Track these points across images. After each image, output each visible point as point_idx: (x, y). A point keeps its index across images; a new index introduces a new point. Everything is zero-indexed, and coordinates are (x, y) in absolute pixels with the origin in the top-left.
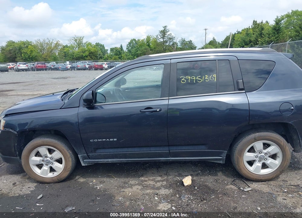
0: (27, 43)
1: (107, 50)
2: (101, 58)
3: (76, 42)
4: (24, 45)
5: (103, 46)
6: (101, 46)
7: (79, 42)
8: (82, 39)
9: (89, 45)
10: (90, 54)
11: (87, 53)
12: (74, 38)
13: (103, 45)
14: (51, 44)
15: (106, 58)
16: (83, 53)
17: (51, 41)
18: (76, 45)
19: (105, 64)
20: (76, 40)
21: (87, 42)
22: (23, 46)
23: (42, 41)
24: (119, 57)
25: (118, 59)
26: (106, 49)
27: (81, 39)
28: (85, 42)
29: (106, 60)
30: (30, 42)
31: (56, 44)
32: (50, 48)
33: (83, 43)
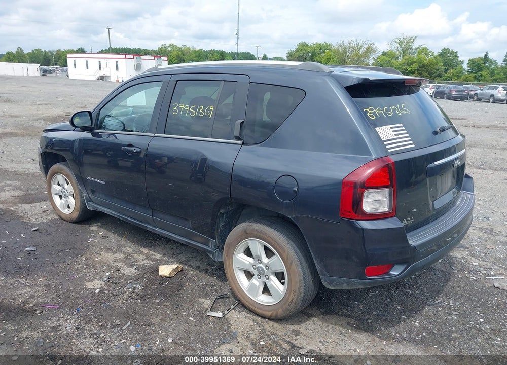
0: (324, 46)
1: (462, 62)
2: (439, 76)
3: (401, 46)
4: (321, 49)
5: (455, 55)
6: (451, 54)
7: (406, 45)
8: (413, 41)
9: (422, 52)
10: (421, 68)
11: (415, 66)
12: (399, 39)
13: (456, 52)
14: (360, 49)
15: (449, 77)
16: (408, 66)
17: (360, 44)
18: (399, 52)
19: (431, 87)
20: (401, 43)
21: (420, 46)
22: (317, 51)
23: (346, 43)
24: (475, 76)
25: (472, 79)
26: (459, 60)
27: (411, 40)
28: (417, 47)
29: (448, 80)
30: (329, 45)
31: (368, 49)
32: (357, 54)
33: (414, 47)
